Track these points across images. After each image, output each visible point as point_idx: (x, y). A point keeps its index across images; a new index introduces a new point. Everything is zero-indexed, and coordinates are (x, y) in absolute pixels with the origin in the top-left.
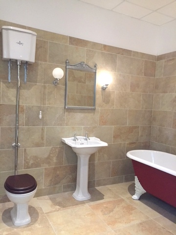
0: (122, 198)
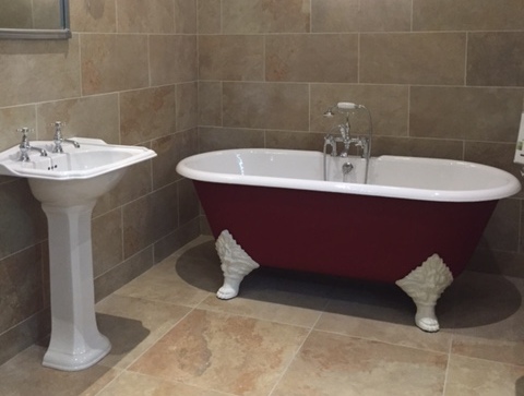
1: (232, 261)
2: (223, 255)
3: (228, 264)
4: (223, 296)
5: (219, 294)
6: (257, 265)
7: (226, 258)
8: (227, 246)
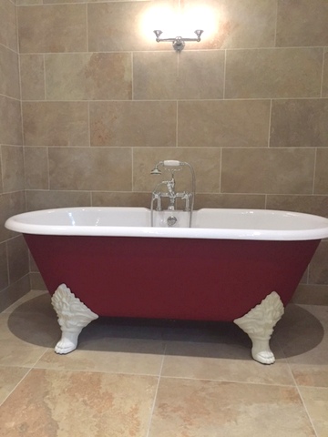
0: (32, 366)
1: (70, 315)
2: (61, 310)
3: (67, 318)
4: (62, 351)
5: (57, 349)
6: (96, 316)
7: (63, 313)
8: (64, 300)
